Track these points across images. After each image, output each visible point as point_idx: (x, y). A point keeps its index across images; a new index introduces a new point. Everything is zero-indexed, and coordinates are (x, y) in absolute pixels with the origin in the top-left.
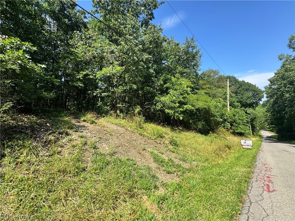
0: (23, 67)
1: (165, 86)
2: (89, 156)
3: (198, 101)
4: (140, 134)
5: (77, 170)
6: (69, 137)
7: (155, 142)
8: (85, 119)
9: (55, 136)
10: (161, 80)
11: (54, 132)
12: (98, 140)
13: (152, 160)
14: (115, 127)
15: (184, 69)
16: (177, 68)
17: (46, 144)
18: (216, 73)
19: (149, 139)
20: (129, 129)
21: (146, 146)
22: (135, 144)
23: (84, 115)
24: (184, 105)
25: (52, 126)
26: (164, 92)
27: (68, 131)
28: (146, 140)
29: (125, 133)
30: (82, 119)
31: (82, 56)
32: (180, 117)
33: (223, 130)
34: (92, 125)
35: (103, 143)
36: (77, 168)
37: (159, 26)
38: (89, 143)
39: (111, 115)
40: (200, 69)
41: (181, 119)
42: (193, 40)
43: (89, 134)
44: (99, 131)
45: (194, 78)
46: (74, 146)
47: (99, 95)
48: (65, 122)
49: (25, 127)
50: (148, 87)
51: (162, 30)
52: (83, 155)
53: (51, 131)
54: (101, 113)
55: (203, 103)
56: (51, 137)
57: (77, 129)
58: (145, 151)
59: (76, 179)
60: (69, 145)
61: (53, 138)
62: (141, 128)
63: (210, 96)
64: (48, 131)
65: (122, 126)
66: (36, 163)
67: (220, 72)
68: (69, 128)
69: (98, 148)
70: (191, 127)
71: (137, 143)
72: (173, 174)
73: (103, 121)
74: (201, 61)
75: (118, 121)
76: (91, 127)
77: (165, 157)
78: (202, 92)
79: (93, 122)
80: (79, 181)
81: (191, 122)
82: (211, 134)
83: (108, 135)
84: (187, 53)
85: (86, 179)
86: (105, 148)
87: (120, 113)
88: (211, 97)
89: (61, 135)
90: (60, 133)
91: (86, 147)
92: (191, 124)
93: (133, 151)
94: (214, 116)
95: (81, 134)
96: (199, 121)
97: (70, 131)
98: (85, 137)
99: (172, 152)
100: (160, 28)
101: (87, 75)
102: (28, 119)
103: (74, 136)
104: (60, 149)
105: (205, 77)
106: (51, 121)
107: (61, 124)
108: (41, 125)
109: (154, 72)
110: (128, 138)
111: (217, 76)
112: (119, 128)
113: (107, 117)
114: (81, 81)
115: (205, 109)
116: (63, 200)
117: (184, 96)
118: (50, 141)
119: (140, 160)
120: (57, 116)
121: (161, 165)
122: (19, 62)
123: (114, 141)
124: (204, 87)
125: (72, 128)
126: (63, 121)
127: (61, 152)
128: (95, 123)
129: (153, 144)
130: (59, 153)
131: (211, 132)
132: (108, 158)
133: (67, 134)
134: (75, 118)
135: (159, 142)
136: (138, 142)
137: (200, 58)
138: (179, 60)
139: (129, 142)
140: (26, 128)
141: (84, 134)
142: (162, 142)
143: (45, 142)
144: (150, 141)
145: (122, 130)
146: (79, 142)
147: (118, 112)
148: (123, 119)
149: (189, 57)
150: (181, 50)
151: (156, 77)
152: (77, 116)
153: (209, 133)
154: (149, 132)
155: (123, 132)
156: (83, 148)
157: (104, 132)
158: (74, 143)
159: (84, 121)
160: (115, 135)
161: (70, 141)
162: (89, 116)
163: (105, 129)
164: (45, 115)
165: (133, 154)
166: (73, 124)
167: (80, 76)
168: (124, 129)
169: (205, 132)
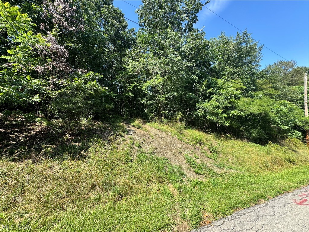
0: (95, 91)
1: (208, 91)
2: (135, 153)
3: (250, 106)
4: (178, 139)
5: (127, 160)
6: (123, 138)
7: (193, 147)
8: (134, 125)
9: (114, 137)
10: (204, 85)
11: (113, 134)
12: (142, 142)
13: (185, 162)
14: (157, 132)
15: (236, 68)
16: (226, 69)
17: (110, 141)
18: (289, 65)
19: (187, 144)
20: (170, 134)
21: (183, 150)
22: (173, 147)
23: (134, 121)
24: (230, 111)
25: (112, 129)
26: (207, 97)
27: (122, 133)
28: (183, 145)
29: (166, 137)
30: (132, 125)
31: (132, 71)
32: (226, 123)
33: (294, 140)
34: (139, 130)
35: (146, 145)
36: (127, 159)
37: (202, 30)
38: (135, 143)
39: (155, 121)
40: (260, 64)
41: (227, 126)
42: (246, 34)
43: (136, 137)
44: (144, 135)
45: (248, 78)
46: (125, 145)
47: (146, 103)
48: (120, 127)
49: (97, 129)
50: (190, 94)
51: (205, 33)
52: (131, 152)
53: (112, 133)
54: (147, 119)
55: (257, 107)
56: (112, 138)
57: (128, 132)
58: (180, 154)
59: (127, 165)
60: (122, 144)
61: (113, 138)
62: (181, 134)
63: (272, 98)
64: (110, 133)
65: (163, 131)
66: (105, 153)
67: (297, 63)
68: (122, 132)
69: (142, 148)
70: (243, 135)
71: (174, 147)
72: (202, 176)
73: (148, 126)
74: (261, 55)
75: (161, 126)
76: (138, 131)
77: (199, 162)
78: (260, 94)
79: (140, 127)
80: (128, 167)
81: (242, 129)
82: (270, 144)
83: (151, 138)
84: (238, 50)
85: (132, 166)
86: (147, 148)
87: (165, 119)
88: (274, 99)
89: (117, 137)
90: (117, 135)
91: (133, 146)
92: (242, 131)
93: (170, 153)
94: (275, 122)
95: (130, 136)
96: (254, 128)
97: (123, 134)
98: (133, 139)
99: (208, 158)
100: (202, 32)
101: (136, 86)
102: (98, 124)
103: (126, 137)
104: (117, 146)
105: (267, 74)
106: (111, 125)
107: (117, 128)
108: (105, 129)
109: (197, 77)
110: (167, 142)
111: (290, 70)
112: (161, 133)
113: (152, 122)
114: (131, 91)
115: (260, 114)
116: (119, 175)
117: (231, 100)
118: (111, 140)
119: (174, 160)
120: (115, 122)
121: (192, 167)
122: (94, 88)
123: (155, 144)
124: (264, 87)
125: (124, 132)
126: (118, 126)
127: (118, 148)
128: (141, 128)
129: (190, 149)
130: (117, 148)
131: (270, 142)
132: (148, 156)
133: (121, 136)
134: (126, 124)
135: (196, 147)
136: (176, 146)
137: (259, 52)
138: (228, 59)
139: (167, 145)
140: (98, 131)
141: (132, 136)
142: (200, 148)
143: (109, 140)
144: (187, 146)
145: (163, 134)
146: (129, 142)
147: (163, 118)
148: (167, 125)
149: (242, 54)
150: (231, 48)
151: (198, 82)
152: (128, 122)
153: (268, 143)
154: (189, 138)
155: (164, 137)
156: (131, 146)
157: (148, 135)
158: (126, 143)
159: (133, 126)
160: (156, 138)
161: (123, 141)
162: (137, 122)
163: (149, 133)
164: (107, 121)
165: (169, 155)
166: (126, 129)
167: (130, 88)
168: (165, 134)
169: (261, 141)
